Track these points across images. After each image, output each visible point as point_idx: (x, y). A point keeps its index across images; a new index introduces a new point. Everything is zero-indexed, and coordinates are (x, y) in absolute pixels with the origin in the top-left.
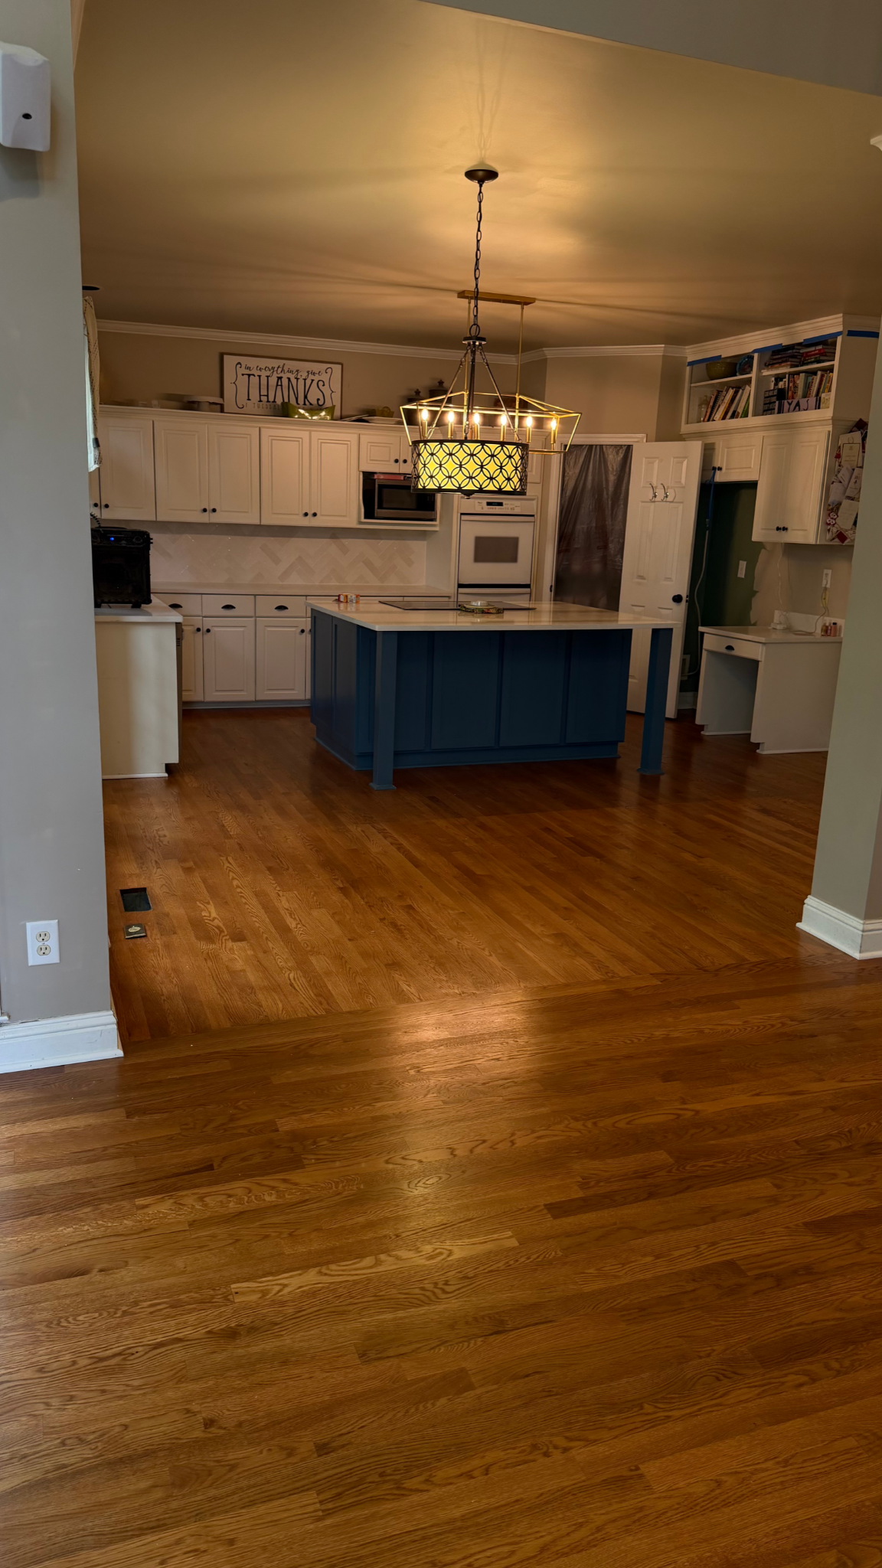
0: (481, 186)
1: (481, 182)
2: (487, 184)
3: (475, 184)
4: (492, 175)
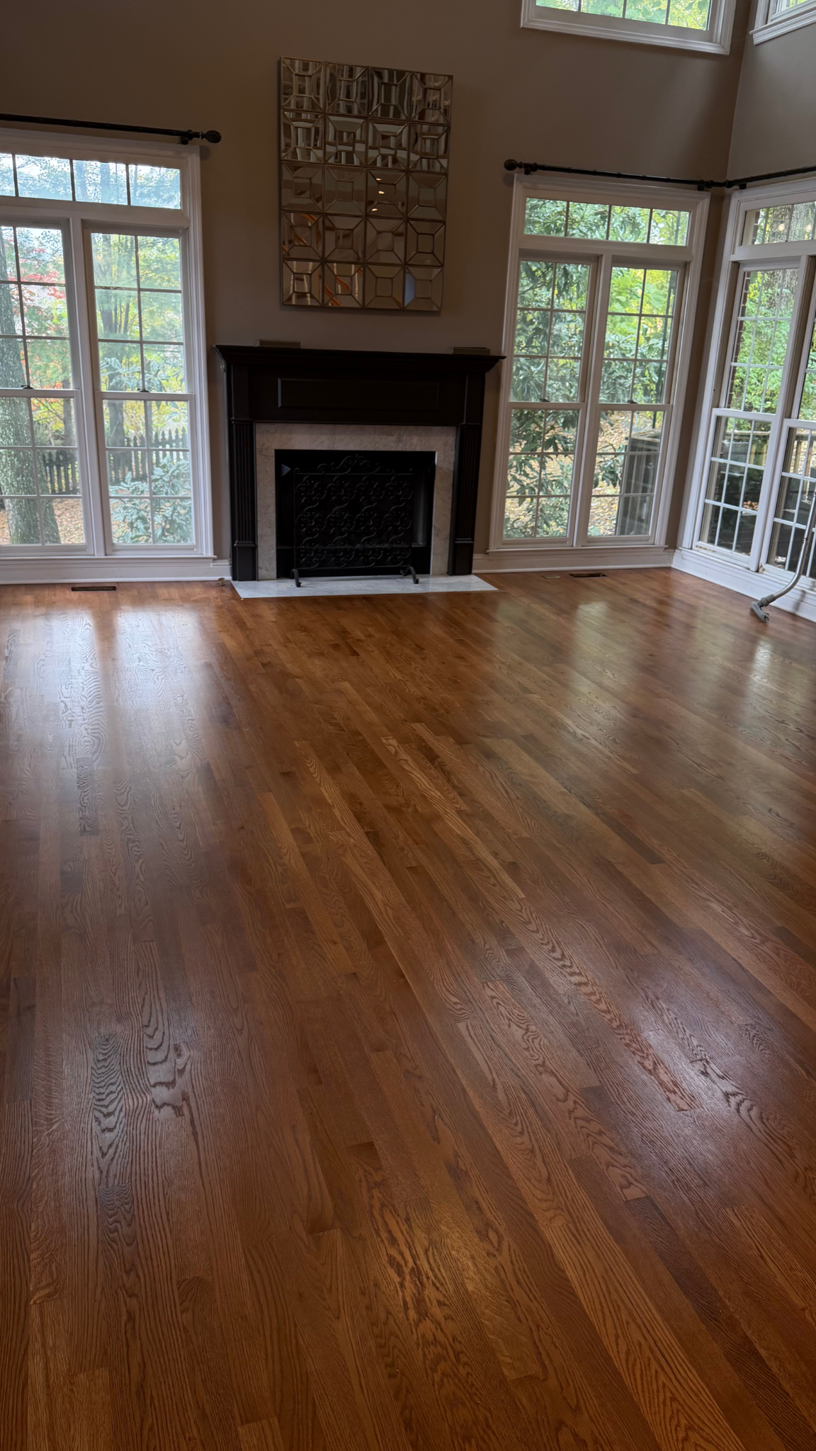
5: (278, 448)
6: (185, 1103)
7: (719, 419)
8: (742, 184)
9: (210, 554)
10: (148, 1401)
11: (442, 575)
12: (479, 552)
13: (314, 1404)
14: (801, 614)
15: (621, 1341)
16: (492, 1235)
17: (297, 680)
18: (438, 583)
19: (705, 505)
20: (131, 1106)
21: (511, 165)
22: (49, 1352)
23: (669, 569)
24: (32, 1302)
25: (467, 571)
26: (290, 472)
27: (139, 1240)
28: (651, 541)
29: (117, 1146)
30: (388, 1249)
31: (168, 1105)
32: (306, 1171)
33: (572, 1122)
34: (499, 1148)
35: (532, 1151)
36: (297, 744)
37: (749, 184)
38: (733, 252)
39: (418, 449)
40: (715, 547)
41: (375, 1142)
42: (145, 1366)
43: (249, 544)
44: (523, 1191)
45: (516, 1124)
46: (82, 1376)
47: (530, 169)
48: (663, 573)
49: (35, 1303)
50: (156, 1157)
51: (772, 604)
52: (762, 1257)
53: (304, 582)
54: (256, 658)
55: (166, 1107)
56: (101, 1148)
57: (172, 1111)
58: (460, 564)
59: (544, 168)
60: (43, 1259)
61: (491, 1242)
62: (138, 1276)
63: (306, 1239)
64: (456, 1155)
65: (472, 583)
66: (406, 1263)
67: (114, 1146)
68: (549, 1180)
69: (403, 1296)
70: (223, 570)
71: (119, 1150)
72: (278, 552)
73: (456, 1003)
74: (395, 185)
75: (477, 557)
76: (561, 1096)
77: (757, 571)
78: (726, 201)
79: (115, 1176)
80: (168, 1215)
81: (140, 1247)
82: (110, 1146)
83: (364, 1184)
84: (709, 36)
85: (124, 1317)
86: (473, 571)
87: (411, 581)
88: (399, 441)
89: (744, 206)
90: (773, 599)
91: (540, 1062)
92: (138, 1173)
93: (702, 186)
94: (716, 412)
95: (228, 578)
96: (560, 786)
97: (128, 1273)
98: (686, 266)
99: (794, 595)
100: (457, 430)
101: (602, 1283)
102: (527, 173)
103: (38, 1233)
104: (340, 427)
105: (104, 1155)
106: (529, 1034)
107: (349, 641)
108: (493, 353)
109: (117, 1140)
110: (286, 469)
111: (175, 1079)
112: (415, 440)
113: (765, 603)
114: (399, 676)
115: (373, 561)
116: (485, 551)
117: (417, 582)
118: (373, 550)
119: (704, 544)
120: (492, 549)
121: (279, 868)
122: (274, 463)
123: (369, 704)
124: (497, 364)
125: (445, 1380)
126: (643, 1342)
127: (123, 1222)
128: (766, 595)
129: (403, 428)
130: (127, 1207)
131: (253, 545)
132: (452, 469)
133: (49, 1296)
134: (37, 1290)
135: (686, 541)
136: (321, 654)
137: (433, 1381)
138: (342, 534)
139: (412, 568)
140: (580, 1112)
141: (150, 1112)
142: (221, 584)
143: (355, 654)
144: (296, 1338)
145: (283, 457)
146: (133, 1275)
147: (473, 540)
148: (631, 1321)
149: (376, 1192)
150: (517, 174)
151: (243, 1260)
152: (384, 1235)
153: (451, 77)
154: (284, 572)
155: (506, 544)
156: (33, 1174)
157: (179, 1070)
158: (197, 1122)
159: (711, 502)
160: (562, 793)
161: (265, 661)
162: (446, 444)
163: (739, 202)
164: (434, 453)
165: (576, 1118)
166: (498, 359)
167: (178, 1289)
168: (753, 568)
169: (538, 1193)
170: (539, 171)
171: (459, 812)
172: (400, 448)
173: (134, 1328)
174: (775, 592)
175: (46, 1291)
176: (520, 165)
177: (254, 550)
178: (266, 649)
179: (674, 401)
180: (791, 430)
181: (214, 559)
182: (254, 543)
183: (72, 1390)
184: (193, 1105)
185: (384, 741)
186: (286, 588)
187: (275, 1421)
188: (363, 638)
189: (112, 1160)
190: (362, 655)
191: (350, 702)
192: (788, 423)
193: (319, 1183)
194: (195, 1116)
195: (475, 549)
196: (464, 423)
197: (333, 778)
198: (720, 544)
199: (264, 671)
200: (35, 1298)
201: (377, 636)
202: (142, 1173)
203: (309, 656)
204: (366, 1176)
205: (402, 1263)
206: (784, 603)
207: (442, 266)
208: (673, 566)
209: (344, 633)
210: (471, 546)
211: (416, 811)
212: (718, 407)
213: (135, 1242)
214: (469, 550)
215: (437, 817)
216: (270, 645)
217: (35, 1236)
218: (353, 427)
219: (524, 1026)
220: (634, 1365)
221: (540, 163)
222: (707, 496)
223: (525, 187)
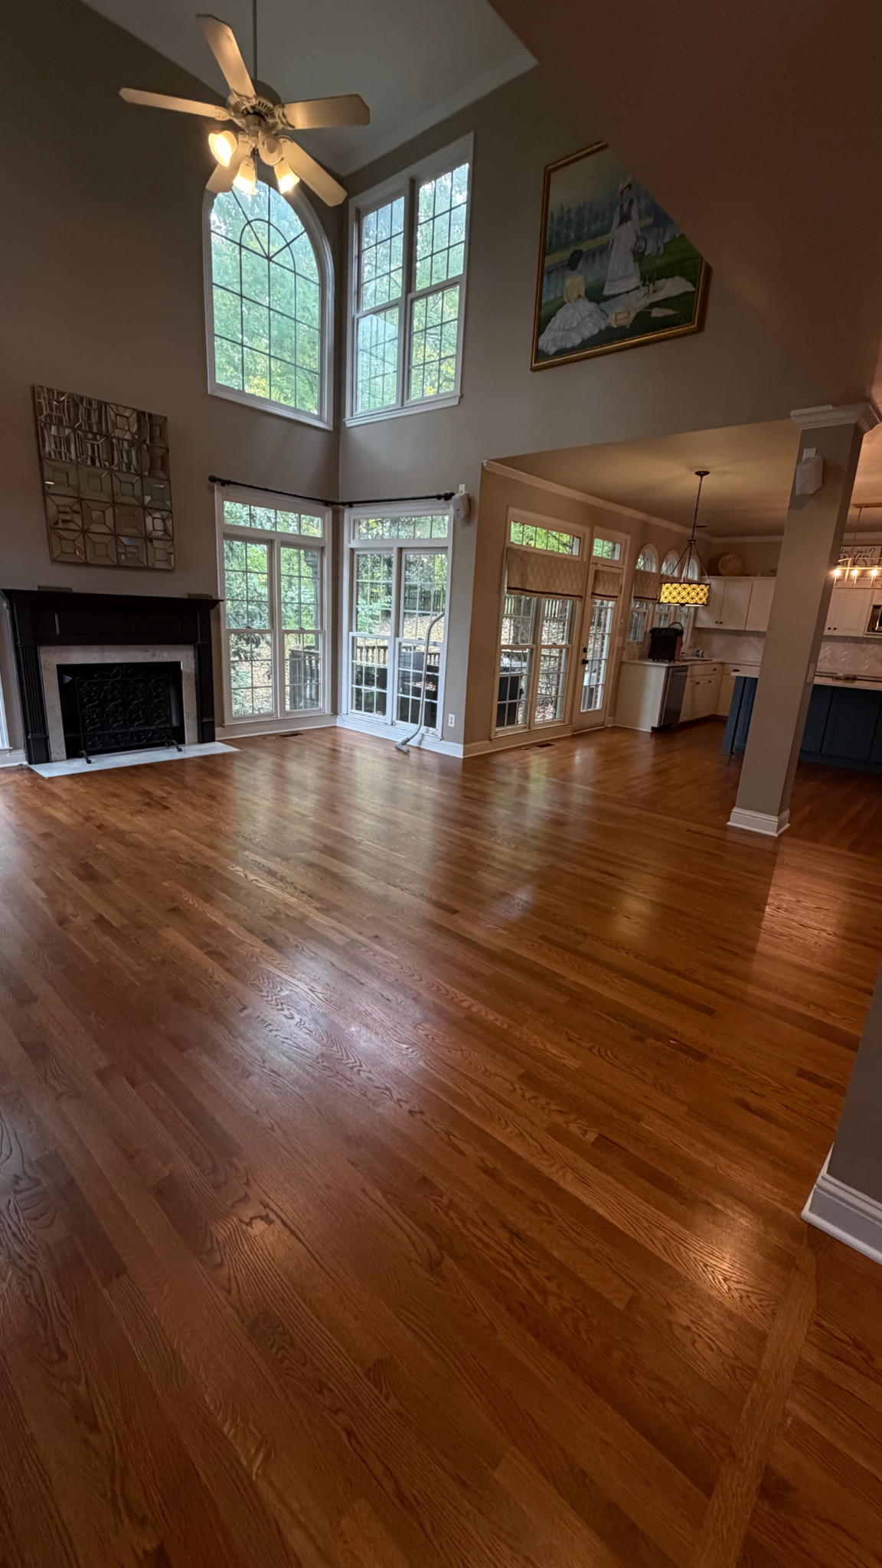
0: (702, 478)
1: (702, 476)
2: (704, 477)
3: (699, 477)
4: (707, 473)
5: (59, 663)
6: (267, 1209)
7: (353, 638)
8: (351, 505)
9: (7, 746)
10: (414, 1503)
11: (195, 743)
12: (218, 726)
13: (529, 1415)
14: (422, 747)
15: (656, 1242)
16: (542, 1208)
17: (133, 834)
18: (193, 750)
19: (352, 688)
20: (225, 1235)
21: (213, 479)
22: (301, 1518)
23: (335, 727)
24: (254, 1477)
25: (212, 739)
26: (70, 681)
27: (310, 1355)
28: (323, 711)
29: (236, 1278)
30: (489, 1254)
31: (255, 1218)
32: (396, 1223)
33: (528, 1102)
34: (502, 1140)
35: (521, 1134)
36: (165, 884)
37: (354, 505)
38: (349, 543)
39: (168, 660)
40: (363, 712)
41: (425, 1175)
42: (390, 1472)
43: (40, 735)
44: (536, 1166)
45: (500, 1119)
46: (345, 1523)
47: (224, 483)
48: (333, 730)
49: (257, 1475)
50: (276, 1271)
51: (408, 743)
52: (676, 1145)
53: (92, 759)
54: (88, 823)
55: (254, 1221)
56: (222, 1287)
57: (263, 1222)
58: (206, 735)
59: (235, 483)
60: (237, 1426)
61: (544, 1213)
62: (330, 1390)
63: (432, 1279)
64: (482, 1160)
65: (217, 748)
66: (507, 1259)
67: (233, 1279)
68: (543, 1149)
69: (524, 1287)
70: (20, 758)
71: (239, 1281)
72: (66, 740)
73: (407, 1048)
74: (133, 484)
75: (217, 730)
76: (511, 1088)
77: (392, 725)
78: (340, 514)
79: (252, 1307)
80: (318, 1317)
81: (315, 1360)
82: (229, 1280)
83: (440, 1211)
84: (320, 418)
85: (344, 1436)
86: (216, 739)
87: (176, 749)
88: (154, 655)
89: (353, 517)
90: (409, 740)
91: (483, 1069)
92: (270, 1293)
93: (327, 503)
94: (352, 634)
95: (25, 763)
96: (367, 876)
97: (320, 1392)
98: (322, 549)
99: (418, 737)
100: (195, 648)
101: (618, 1206)
102: (223, 485)
103: (216, 1403)
104: (107, 647)
105: (229, 1291)
106: (464, 1052)
107: (156, 799)
108: (214, 598)
109: (231, 1271)
110: (68, 679)
111: (246, 1193)
112: (165, 654)
113: (404, 743)
114: (211, 820)
115: (144, 738)
116: (222, 725)
117: (180, 750)
118: (144, 731)
119: (354, 711)
120: (227, 723)
121: (216, 986)
122: (56, 674)
123: (202, 843)
124: (217, 606)
125: (590, 1335)
126: (666, 1236)
127: (287, 1347)
128: (404, 738)
129: (156, 646)
130: (280, 1329)
131: (45, 736)
132: (194, 672)
133: (266, 1459)
134: (251, 1461)
135: (344, 711)
136: (140, 812)
137: (584, 1341)
138: (118, 722)
139: (174, 741)
140: (528, 1095)
141: (244, 1232)
142: (20, 769)
143: (167, 808)
144: (480, 1366)
145: (62, 670)
146: (326, 1392)
147: (214, 718)
148: (651, 1226)
149: (451, 1213)
150: (216, 486)
151: (401, 1324)
152: (479, 1245)
153: (166, 418)
154: (72, 753)
155: (235, 719)
156: (175, 1345)
157: (245, 1184)
158: (288, 1222)
159: (355, 686)
160: (372, 881)
161: (98, 824)
162: (187, 656)
163: (348, 514)
164: (179, 663)
165: (529, 1099)
166: (218, 602)
167: (370, 1380)
168: (390, 723)
169: (544, 1162)
170: (231, 485)
171: (317, 909)
172: (155, 660)
173: (358, 1442)
174: (409, 736)
175: (261, 1456)
176: (219, 480)
177: (46, 739)
178: (92, 814)
179: (325, 628)
180: (400, 644)
181: (10, 750)
182: (46, 734)
183: (346, 1542)
184: (275, 1208)
185: (232, 869)
186: (79, 766)
187: (513, 1448)
188: (165, 795)
189: (239, 1291)
190: (172, 808)
191: (187, 845)
192: (398, 640)
193: (412, 1228)
194: (284, 1217)
195: (216, 724)
196: (199, 642)
197: (212, 905)
198: (365, 711)
199: (101, 832)
200: (255, 1470)
201: (175, 792)
202: (273, 1291)
203: (132, 815)
204: (438, 1205)
205: (505, 1260)
206: (413, 743)
207: (173, 540)
208: (337, 725)
209: (147, 793)
210: (213, 723)
211: (288, 916)
212: (352, 631)
213: (308, 1359)
214: (212, 724)
215: (307, 917)
216: (94, 811)
217: (216, 1407)
218: (118, 647)
219: (458, 1048)
220: (673, 1255)
221: (232, 480)
222: (352, 684)
223: (223, 494)
